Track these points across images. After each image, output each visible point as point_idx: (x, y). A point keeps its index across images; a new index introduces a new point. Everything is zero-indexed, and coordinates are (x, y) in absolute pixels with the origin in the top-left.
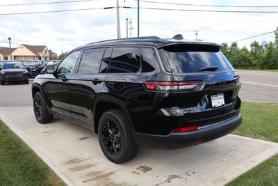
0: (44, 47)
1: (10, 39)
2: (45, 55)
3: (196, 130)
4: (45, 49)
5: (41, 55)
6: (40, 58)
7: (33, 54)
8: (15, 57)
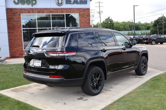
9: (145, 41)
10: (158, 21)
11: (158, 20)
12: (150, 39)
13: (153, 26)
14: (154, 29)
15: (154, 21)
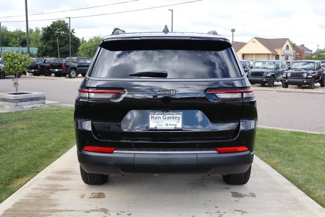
0: (285, 40)
1: (233, 31)
2: (287, 52)
3: (112, 152)
4: (287, 43)
5: (279, 52)
6: (277, 57)
7: (268, 51)
8: (244, 55)
9: (57, 70)
10: (51, 30)
11: (51, 28)
12: (67, 67)
13: (42, 39)
14: (45, 45)
15: (44, 29)
